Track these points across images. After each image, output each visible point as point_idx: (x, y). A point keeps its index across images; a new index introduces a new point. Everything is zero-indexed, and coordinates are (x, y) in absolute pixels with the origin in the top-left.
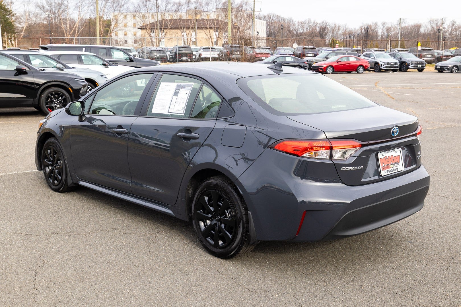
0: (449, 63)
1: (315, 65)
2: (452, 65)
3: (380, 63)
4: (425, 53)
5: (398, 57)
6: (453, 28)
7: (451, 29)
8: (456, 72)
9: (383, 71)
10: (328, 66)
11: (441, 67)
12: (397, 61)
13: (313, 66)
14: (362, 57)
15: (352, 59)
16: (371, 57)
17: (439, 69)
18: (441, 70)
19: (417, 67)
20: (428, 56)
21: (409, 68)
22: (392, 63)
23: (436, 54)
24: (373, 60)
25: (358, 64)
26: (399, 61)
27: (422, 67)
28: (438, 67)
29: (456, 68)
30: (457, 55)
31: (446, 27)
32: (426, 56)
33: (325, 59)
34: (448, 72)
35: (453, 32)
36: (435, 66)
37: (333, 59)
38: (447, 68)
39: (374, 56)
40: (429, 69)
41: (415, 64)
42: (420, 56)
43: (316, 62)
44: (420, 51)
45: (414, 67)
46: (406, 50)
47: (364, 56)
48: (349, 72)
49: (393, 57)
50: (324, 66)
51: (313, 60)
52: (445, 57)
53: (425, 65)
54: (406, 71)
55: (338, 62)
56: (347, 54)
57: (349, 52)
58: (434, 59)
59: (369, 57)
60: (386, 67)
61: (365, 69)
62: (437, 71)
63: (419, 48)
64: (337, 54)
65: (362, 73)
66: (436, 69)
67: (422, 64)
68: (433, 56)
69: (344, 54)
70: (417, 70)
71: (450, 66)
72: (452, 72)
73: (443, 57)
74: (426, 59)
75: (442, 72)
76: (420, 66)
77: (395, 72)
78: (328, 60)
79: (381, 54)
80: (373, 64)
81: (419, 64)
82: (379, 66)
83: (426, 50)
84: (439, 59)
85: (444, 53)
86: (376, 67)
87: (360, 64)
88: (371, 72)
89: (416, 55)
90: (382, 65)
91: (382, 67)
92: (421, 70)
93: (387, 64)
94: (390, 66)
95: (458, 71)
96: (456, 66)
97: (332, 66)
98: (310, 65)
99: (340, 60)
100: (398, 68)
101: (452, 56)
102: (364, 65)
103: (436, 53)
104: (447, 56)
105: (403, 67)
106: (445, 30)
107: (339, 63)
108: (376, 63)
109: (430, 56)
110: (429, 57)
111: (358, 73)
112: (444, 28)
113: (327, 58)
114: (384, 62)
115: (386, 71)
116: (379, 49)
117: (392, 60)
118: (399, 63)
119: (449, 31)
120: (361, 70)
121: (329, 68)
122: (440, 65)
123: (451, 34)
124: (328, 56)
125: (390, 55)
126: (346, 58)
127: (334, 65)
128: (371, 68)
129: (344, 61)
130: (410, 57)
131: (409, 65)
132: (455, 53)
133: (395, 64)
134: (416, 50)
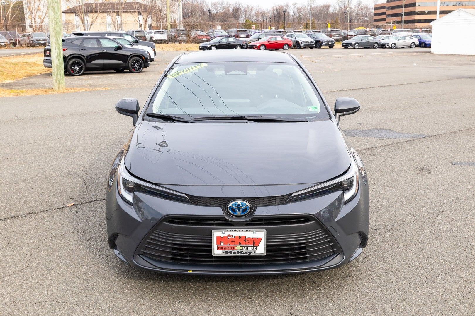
0: (352, 41)
1: (250, 44)
2: (355, 43)
3: (300, 42)
4: (334, 34)
5: (314, 36)
6: (359, 8)
7: (357, 9)
8: (358, 47)
9: (302, 48)
10: (262, 45)
11: (346, 44)
12: (313, 40)
13: (249, 45)
14: (285, 37)
15: (279, 39)
16: (293, 37)
17: (344, 45)
18: (346, 46)
19: (328, 44)
20: (336, 35)
21: (322, 46)
22: (309, 42)
23: (343, 34)
24: (294, 39)
25: (284, 43)
26: (315, 40)
27: (332, 44)
28: (344, 44)
29: (358, 45)
30: (359, 34)
31: (353, 7)
32: (335, 36)
33: (258, 40)
34: (352, 48)
35: (359, 12)
36: (342, 44)
37: (264, 39)
38: (351, 45)
39: (295, 36)
40: (338, 45)
41: (327, 42)
42: (330, 36)
43: (251, 42)
44: (330, 32)
45: (326, 44)
46: (319, 31)
47: (287, 36)
48: (277, 49)
49: (310, 37)
50: (258, 45)
51: (248, 40)
52: (350, 36)
53: (334, 43)
54: (320, 48)
55: (268, 42)
56: (274, 35)
57: (276, 33)
58: (341, 38)
59: (291, 37)
60: (305, 45)
61: (290, 47)
62: (344, 47)
63: (329, 29)
64: (266, 35)
65: (287, 50)
66: (343, 45)
67: (332, 42)
68: (340, 35)
69: (272, 35)
70: (328, 47)
71: (353, 43)
72: (354, 48)
73: (348, 36)
74: (335, 38)
75: (347, 48)
76: (331, 43)
77: (312, 49)
78: (260, 40)
79: (300, 35)
80: (295, 43)
81: (330, 42)
82: (299, 44)
83: (335, 30)
84: (345, 38)
85: (349, 33)
86: (297, 45)
87: (286, 42)
88: (294, 49)
89: (327, 35)
90: (302, 43)
91: (302, 45)
92: (331, 47)
93: (306, 43)
94: (308, 44)
95: (359, 47)
96: (358, 43)
97: (264, 45)
98: (247, 45)
99: (270, 40)
100: (314, 46)
101: (355, 35)
102: (289, 43)
103: (343, 32)
104: (351, 35)
105: (318, 44)
106: (352, 10)
107: (270, 43)
108: (297, 42)
109: (338, 35)
110: (337, 37)
111: (284, 50)
112: (351, 8)
113: (259, 39)
114: (303, 41)
115: (305, 48)
116: (298, 30)
117: (309, 39)
118: (315, 42)
119: (356, 11)
120: (286, 47)
121: (262, 46)
122: (345, 43)
123: (357, 14)
124: (260, 37)
125: (307, 35)
126: (274, 38)
127: (265, 44)
128: (294, 46)
129: (273, 40)
130: (323, 37)
131: (322, 43)
132: (357, 33)
133: (312, 42)
134: (327, 30)
